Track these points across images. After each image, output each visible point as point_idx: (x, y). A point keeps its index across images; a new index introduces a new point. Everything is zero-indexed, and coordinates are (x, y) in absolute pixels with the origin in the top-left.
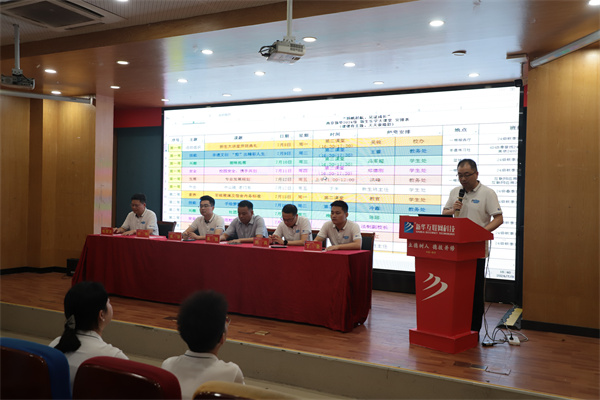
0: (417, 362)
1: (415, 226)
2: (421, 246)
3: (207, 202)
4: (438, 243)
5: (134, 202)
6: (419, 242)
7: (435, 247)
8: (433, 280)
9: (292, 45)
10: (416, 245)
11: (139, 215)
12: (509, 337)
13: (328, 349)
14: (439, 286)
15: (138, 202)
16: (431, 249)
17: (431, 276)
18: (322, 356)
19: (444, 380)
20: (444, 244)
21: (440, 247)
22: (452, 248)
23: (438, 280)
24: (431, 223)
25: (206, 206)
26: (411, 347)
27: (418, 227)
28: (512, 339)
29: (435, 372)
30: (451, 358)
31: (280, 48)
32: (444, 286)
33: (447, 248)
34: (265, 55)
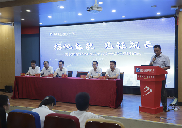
0: (142, 117)
1: (140, 70)
2: (142, 77)
3: (61, 63)
4: (148, 75)
5: (32, 63)
6: (142, 75)
7: (147, 77)
8: (147, 88)
9: (98, 7)
10: (140, 76)
11: (34, 68)
12: (174, 108)
13: (111, 114)
14: (149, 90)
15: (34, 63)
16: (146, 78)
17: (146, 87)
18: (109, 116)
19: (153, 123)
20: (151, 76)
21: (149, 77)
22: (154, 77)
23: (149, 88)
24: (146, 68)
25: (61, 64)
26: (139, 112)
27: (141, 70)
28: (175, 109)
29: (149, 120)
30: (154, 116)
31: (94, 8)
32: (151, 91)
33: (152, 77)
34: (88, 11)
